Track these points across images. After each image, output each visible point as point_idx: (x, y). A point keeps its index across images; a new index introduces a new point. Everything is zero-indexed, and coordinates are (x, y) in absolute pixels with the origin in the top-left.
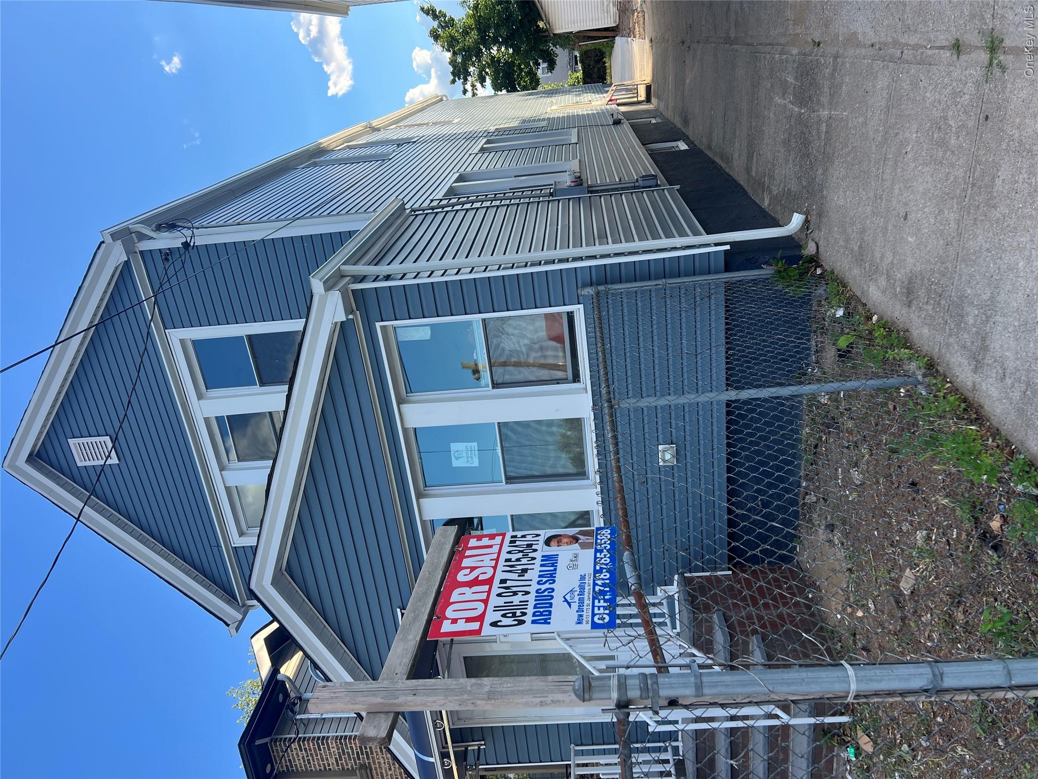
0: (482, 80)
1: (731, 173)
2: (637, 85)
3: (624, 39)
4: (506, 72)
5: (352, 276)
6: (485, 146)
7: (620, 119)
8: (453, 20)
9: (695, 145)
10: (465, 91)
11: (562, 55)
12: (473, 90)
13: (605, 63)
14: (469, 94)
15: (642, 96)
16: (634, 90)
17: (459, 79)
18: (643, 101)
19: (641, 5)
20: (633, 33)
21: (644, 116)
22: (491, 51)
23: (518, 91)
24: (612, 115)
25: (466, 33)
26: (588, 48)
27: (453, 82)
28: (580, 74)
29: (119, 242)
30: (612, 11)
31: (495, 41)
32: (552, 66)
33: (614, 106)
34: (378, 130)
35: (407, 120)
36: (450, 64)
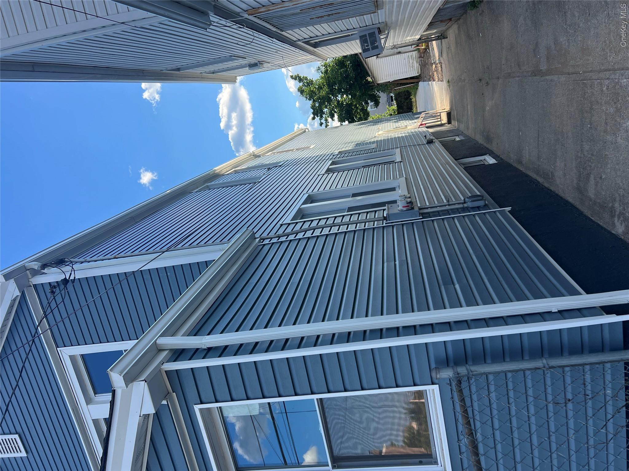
0: (332, 116)
1: (552, 189)
2: (440, 113)
3: (426, 83)
4: (348, 110)
5: (171, 350)
6: (330, 167)
7: (432, 139)
8: (312, 81)
9: (502, 159)
10: (321, 124)
11: (383, 97)
12: (326, 123)
13: (411, 99)
14: (324, 126)
15: (444, 119)
16: (437, 116)
17: (317, 116)
18: (445, 124)
19: (439, 59)
20: (433, 78)
21: (449, 135)
22: (337, 98)
23: (356, 121)
24: (425, 136)
25: (320, 88)
26: (401, 91)
27: (314, 118)
28: (395, 107)
29: (12, 281)
30: (415, 66)
31: (339, 91)
32: (377, 104)
33: (425, 129)
34: (259, 156)
35: (279, 148)
36: (311, 108)
